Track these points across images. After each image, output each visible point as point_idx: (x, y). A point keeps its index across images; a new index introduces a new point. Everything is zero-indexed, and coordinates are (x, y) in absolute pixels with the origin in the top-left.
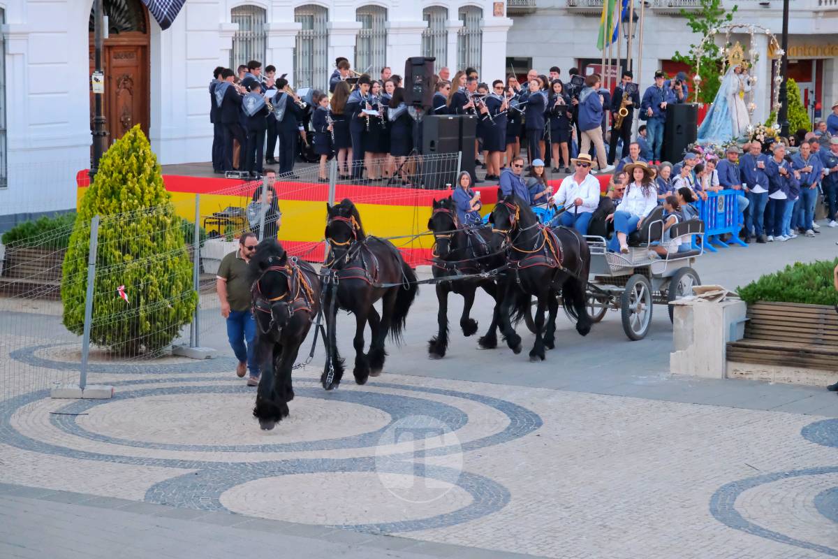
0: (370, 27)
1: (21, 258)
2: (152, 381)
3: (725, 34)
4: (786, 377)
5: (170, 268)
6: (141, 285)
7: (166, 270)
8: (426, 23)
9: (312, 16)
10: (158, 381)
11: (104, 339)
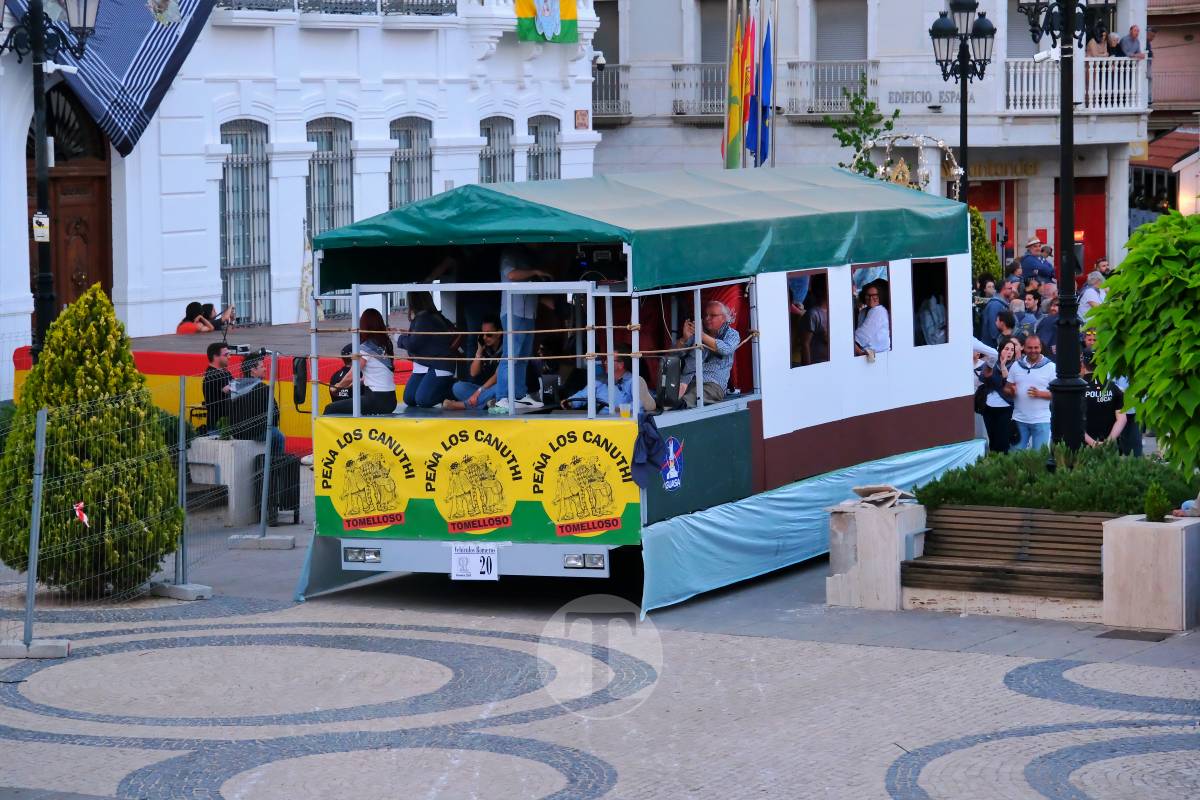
0: (409, 146)
2: (123, 632)
3: (885, 148)
4: (982, 606)
5: (146, 476)
6: (107, 502)
7: (140, 479)
8: (485, 140)
9: (331, 133)
10: (131, 632)
11: (57, 577)
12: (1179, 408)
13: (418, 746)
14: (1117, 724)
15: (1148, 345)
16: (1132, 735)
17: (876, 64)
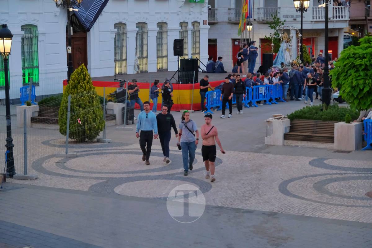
0: (162, 29)
1: (45, 110)
2: (90, 151)
3: (281, 30)
4: (304, 144)
5: (95, 112)
6: (86, 118)
7: (94, 113)
8: (181, 28)
9: (142, 26)
10: (92, 151)
11: (74, 137)
12: (353, 95)
13: (162, 179)
14: (337, 174)
15: (345, 79)
16: (341, 177)
17: (280, 8)
